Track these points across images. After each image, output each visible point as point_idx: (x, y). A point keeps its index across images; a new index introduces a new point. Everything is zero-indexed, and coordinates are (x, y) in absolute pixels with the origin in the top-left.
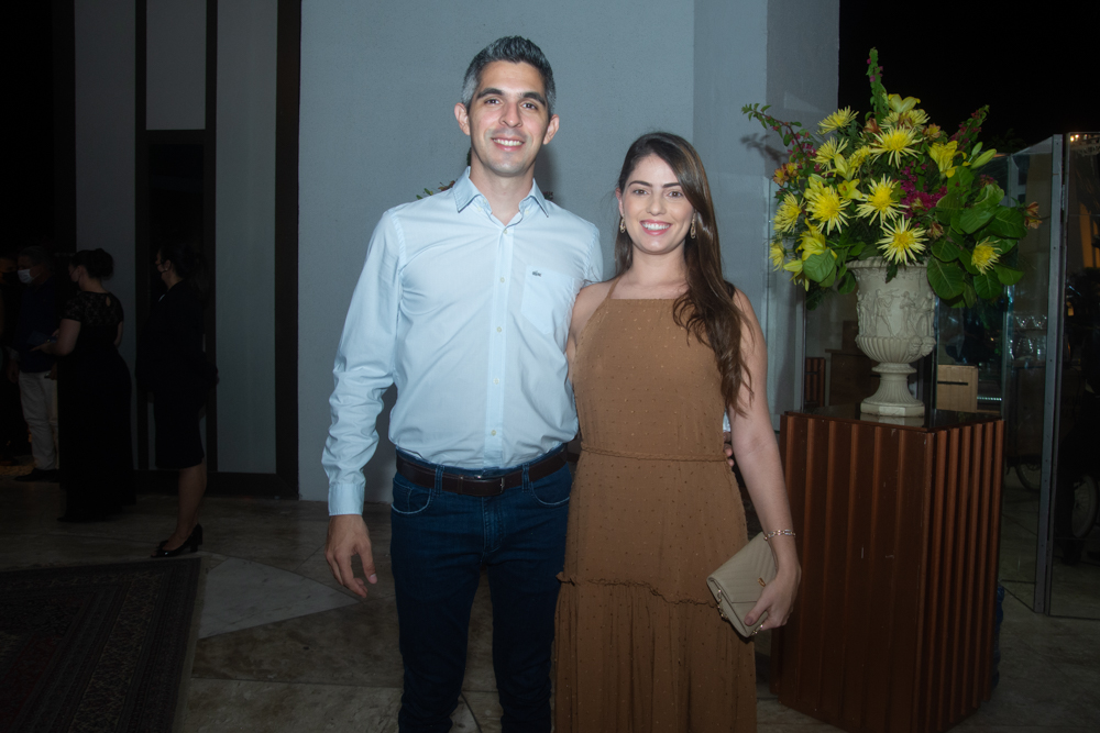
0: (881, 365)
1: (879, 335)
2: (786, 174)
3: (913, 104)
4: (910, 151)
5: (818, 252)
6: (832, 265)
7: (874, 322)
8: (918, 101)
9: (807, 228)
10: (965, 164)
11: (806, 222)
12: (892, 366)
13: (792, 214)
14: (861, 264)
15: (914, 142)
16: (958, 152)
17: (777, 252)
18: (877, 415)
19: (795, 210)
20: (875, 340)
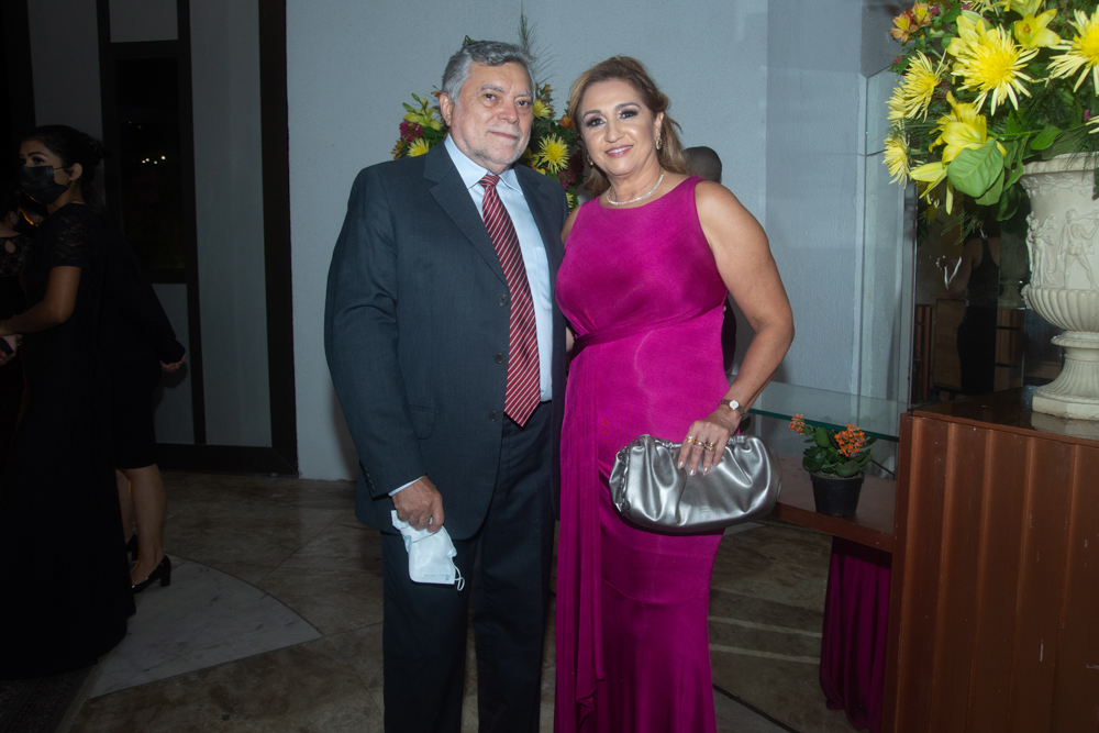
0: (1069, 334)
1: (1070, 285)
2: (913, 21)
5: (974, 146)
6: (999, 168)
7: (1062, 264)
9: (949, 109)
11: (950, 98)
12: (1087, 336)
13: (925, 87)
14: (1042, 167)
17: (896, 153)
18: (1063, 419)
19: (928, 80)
20: (1063, 294)
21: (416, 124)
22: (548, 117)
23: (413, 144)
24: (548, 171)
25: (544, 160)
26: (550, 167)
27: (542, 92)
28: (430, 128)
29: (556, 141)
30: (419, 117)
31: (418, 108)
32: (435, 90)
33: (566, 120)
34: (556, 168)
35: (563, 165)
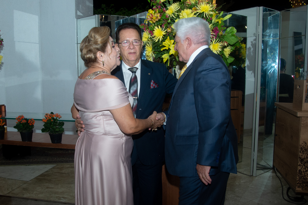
10: (222, 19)
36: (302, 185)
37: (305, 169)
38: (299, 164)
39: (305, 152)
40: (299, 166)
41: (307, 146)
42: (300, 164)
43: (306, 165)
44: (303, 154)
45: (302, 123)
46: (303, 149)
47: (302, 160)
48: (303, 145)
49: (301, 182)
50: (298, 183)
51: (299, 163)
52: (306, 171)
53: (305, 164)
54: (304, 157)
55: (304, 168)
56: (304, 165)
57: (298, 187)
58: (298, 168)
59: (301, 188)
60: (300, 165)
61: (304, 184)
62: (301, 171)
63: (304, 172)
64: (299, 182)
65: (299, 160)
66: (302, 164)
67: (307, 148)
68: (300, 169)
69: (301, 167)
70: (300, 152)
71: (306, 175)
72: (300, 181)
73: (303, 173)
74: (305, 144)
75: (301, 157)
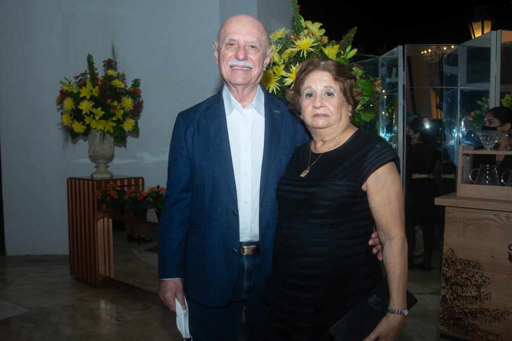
3: (319, 26)
4: (312, 50)
8: (321, 24)
10: (342, 57)
15: (315, 44)
16: (339, 51)
21: (67, 91)
22: (124, 88)
23: (65, 99)
24: (125, 111)
25: (123, 106)
26: (125, 109)
27: (122, 76)
28: (73, 92)
29: (128, 98)
30: (67, 87)
31: (67, 83)
32: (74, 76)
33: (132, 89)
34: (128, 109)
35: (131, 108)
36: (448, 322)
37: (453, 295)
38: (442, 286)
39: (452, 267)
40: (442, 288)
41: (454, 256)
42: (444, 286)
43: (454, 289)
44: (449, 269)
45: (447, 217)
46: (449, 261)
47: (447, 280)
48: (448, 254)
49: (446, 317)
50: (441, 318)
51: (443, 284)
52: (454, 299)
53: (452, 286)
54: (450, 274)
55: (451, 292)
56: (450, 287)
57: (442, 325)
58: (441, 292)
59: (446, 328)
60: (444, 288)
61: (451, 321)
62: (446, 298)
63: (451, 300)
64: (443, 316)
65: (443, 278)
66: (447, 285)
67: (455, 259)
68: (444, 293)
69: (447, 291)
70: (444, 265)
71: (454, 305)
72: (445, 315)
73: (449, 302)
74: (452, 253)
75: (445, 273)
